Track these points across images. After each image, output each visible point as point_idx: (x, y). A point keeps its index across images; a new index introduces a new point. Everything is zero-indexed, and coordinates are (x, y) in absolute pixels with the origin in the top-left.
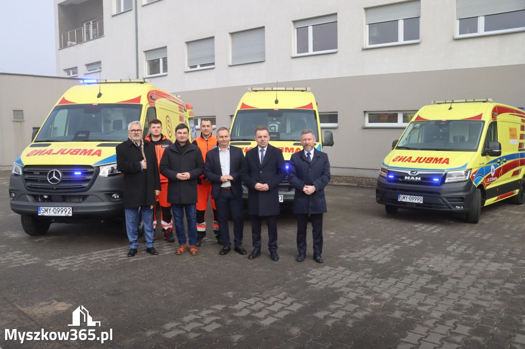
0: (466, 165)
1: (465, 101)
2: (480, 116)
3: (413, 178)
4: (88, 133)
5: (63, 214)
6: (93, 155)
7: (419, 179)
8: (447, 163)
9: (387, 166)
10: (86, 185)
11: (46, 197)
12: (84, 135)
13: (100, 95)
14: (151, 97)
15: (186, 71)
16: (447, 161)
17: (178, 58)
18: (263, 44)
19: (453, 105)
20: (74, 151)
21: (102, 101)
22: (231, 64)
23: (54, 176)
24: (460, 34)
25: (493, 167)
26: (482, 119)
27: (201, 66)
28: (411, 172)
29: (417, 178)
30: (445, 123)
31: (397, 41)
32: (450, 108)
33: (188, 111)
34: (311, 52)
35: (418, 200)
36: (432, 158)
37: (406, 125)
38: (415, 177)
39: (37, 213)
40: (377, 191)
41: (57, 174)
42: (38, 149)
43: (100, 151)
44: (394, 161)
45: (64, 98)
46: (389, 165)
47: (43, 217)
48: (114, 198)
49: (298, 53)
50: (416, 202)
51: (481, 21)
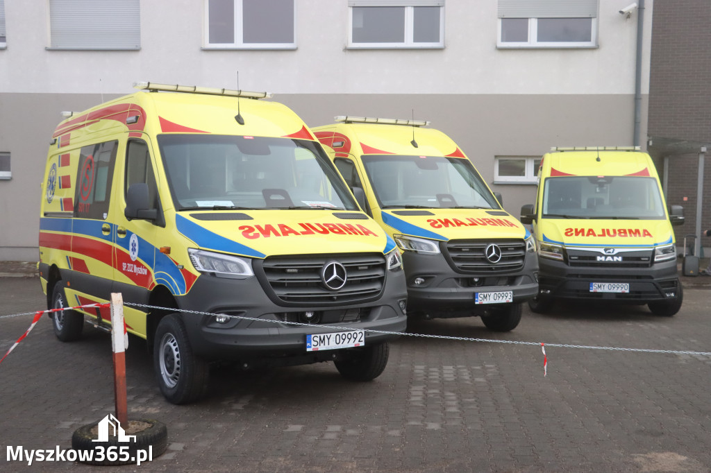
0: (671, 237)
3: (609, 259)
5: (351, 344)
8: (649, 236)
9: (563, 244)
11: (309, 315)
19: (602, 155)
22: (49, 46)
23: (335, 275)
24: (504, 40)
26: (651, 176)
28: (606, 250)
29: (615, 258)
30: (604, 181)
31: (402, 41)
32: (598, 160)
34: (239, 43)
38: (612, 256)
39: (306, 347)
41: (340, 272)
44: (567, 235)
46: (566, 242)
48: (401, 308)
49: (212, 41)
50: (620, 291)
51: (533, 26)
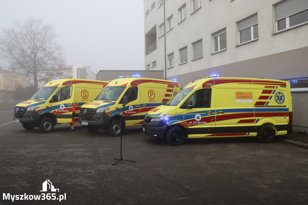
0: (161, 113)
2: (195, 86)
10: (23, 113)
15: (181, 64)
21: (51, 85)
22: (193, 60)
24: (278, 31)
25: (198, 115)
27: (184, 61)
31: (250, 39)
49: (215, 51)
51: (288, 20)
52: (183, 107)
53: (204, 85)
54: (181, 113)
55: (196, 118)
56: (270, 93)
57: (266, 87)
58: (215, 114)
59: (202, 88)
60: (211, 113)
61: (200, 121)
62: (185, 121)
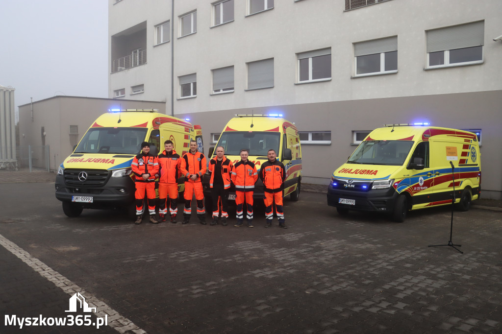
0: (389, 176)
1: (407, 124)
2: (412, 137)
3: (349, 186)
4: (108, 148)
5: (87, 201)
6: (108, 163)
7: (353, 186)
8: (375, 174)
10: (103, 182)
11: (77, 190)
12: (106, 149)
13: (120, 121)
14: (156, 122)
15: (212, 94)
16: (375, 173)
17: (205, 83)
18: (272, 73)
19: (395, 128)
20: (97, 160)
21: (121, 125)
22: (247, 89)
23: (83, 176)
24: (430, 65)
25: (421, 178)
26: (413, 140)
27: (224, 90)
28: (348, 181)
30: (385, 143)
31: (379, 71)
32: (393, 131)
33: (195, 131)
34: (311, 80)
35: (352, 202)
36: (366, 170)
37: (360, 142)
38: (351, 184)
39: (71, 200)
40: (327, 195)
41: (85, 175)
42: (75, 158)
43: (113, 160)
44: (339, 172)
45: (96, 123)
47: (75, 202)
48: (121, 192)
49: (301, 80)
50: (351, 204)
51: (447, 55)
52: (409, 167)
53: (423, 137)
54: (408, 175)
55: (419, 183)
56: (468, 149)
57: (466, 141)
58: (433, 176)
59: (422, 141)
60: (430, 175)
61: (423, 186)
62: (411, 186)
